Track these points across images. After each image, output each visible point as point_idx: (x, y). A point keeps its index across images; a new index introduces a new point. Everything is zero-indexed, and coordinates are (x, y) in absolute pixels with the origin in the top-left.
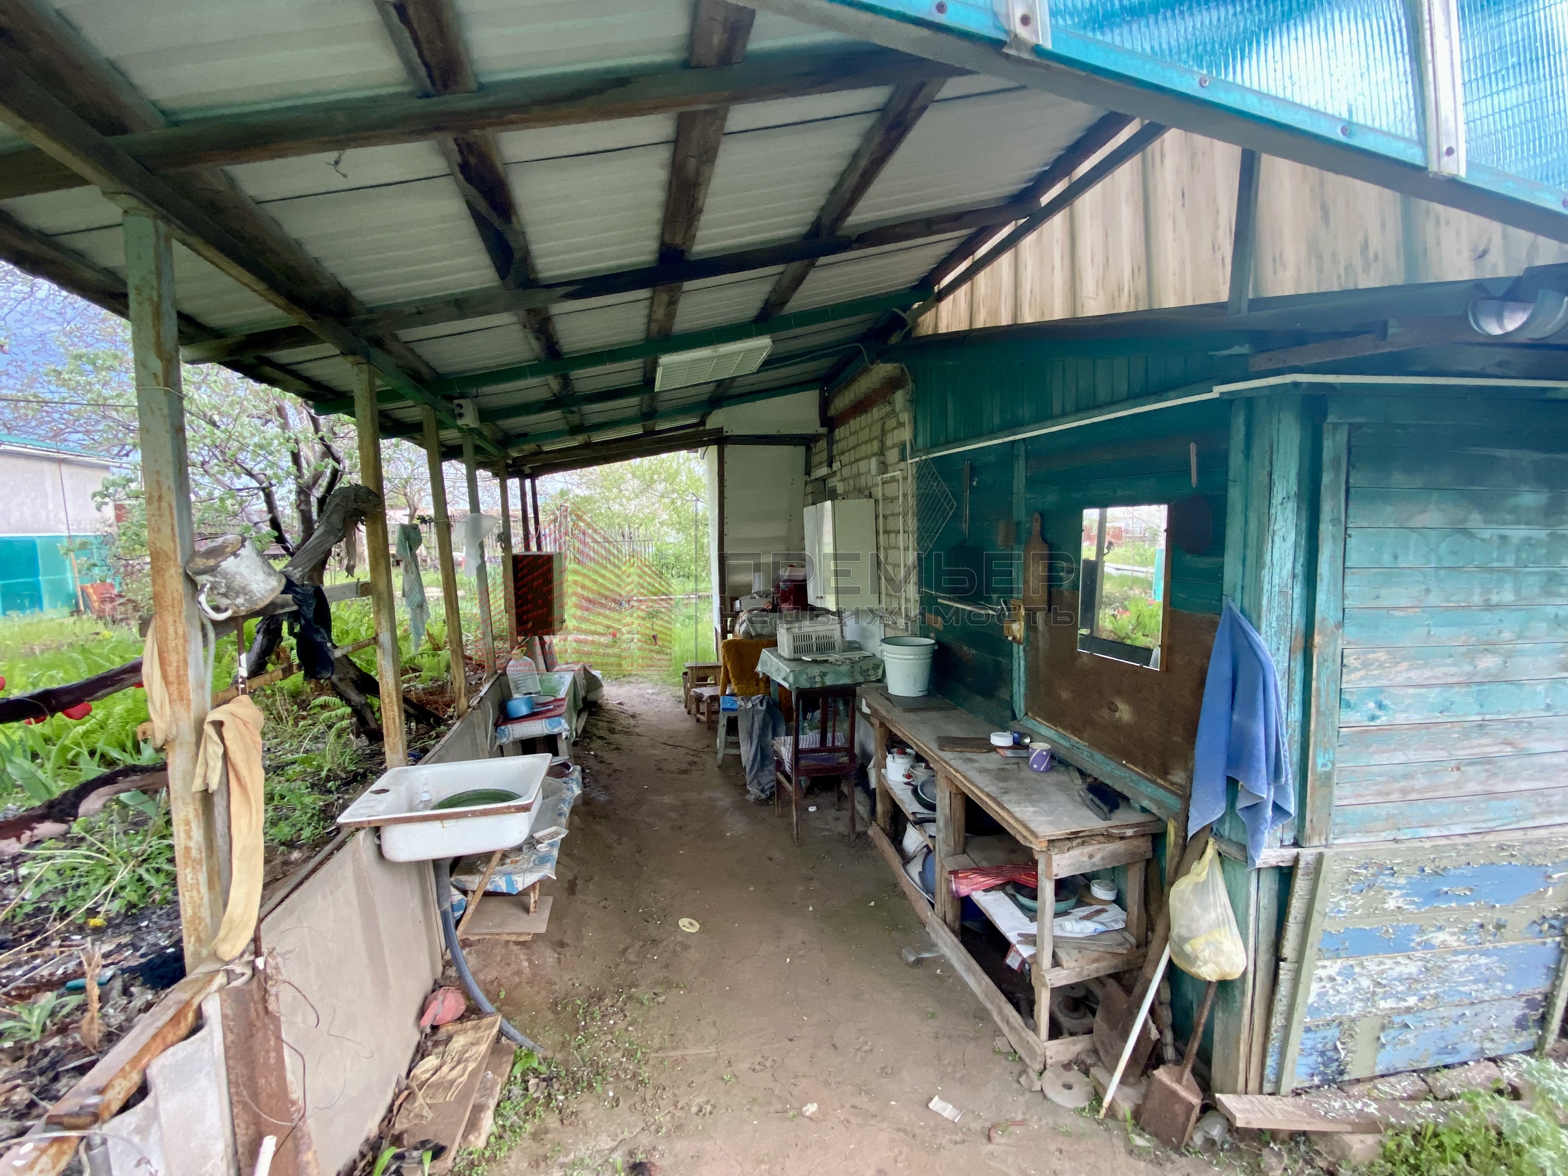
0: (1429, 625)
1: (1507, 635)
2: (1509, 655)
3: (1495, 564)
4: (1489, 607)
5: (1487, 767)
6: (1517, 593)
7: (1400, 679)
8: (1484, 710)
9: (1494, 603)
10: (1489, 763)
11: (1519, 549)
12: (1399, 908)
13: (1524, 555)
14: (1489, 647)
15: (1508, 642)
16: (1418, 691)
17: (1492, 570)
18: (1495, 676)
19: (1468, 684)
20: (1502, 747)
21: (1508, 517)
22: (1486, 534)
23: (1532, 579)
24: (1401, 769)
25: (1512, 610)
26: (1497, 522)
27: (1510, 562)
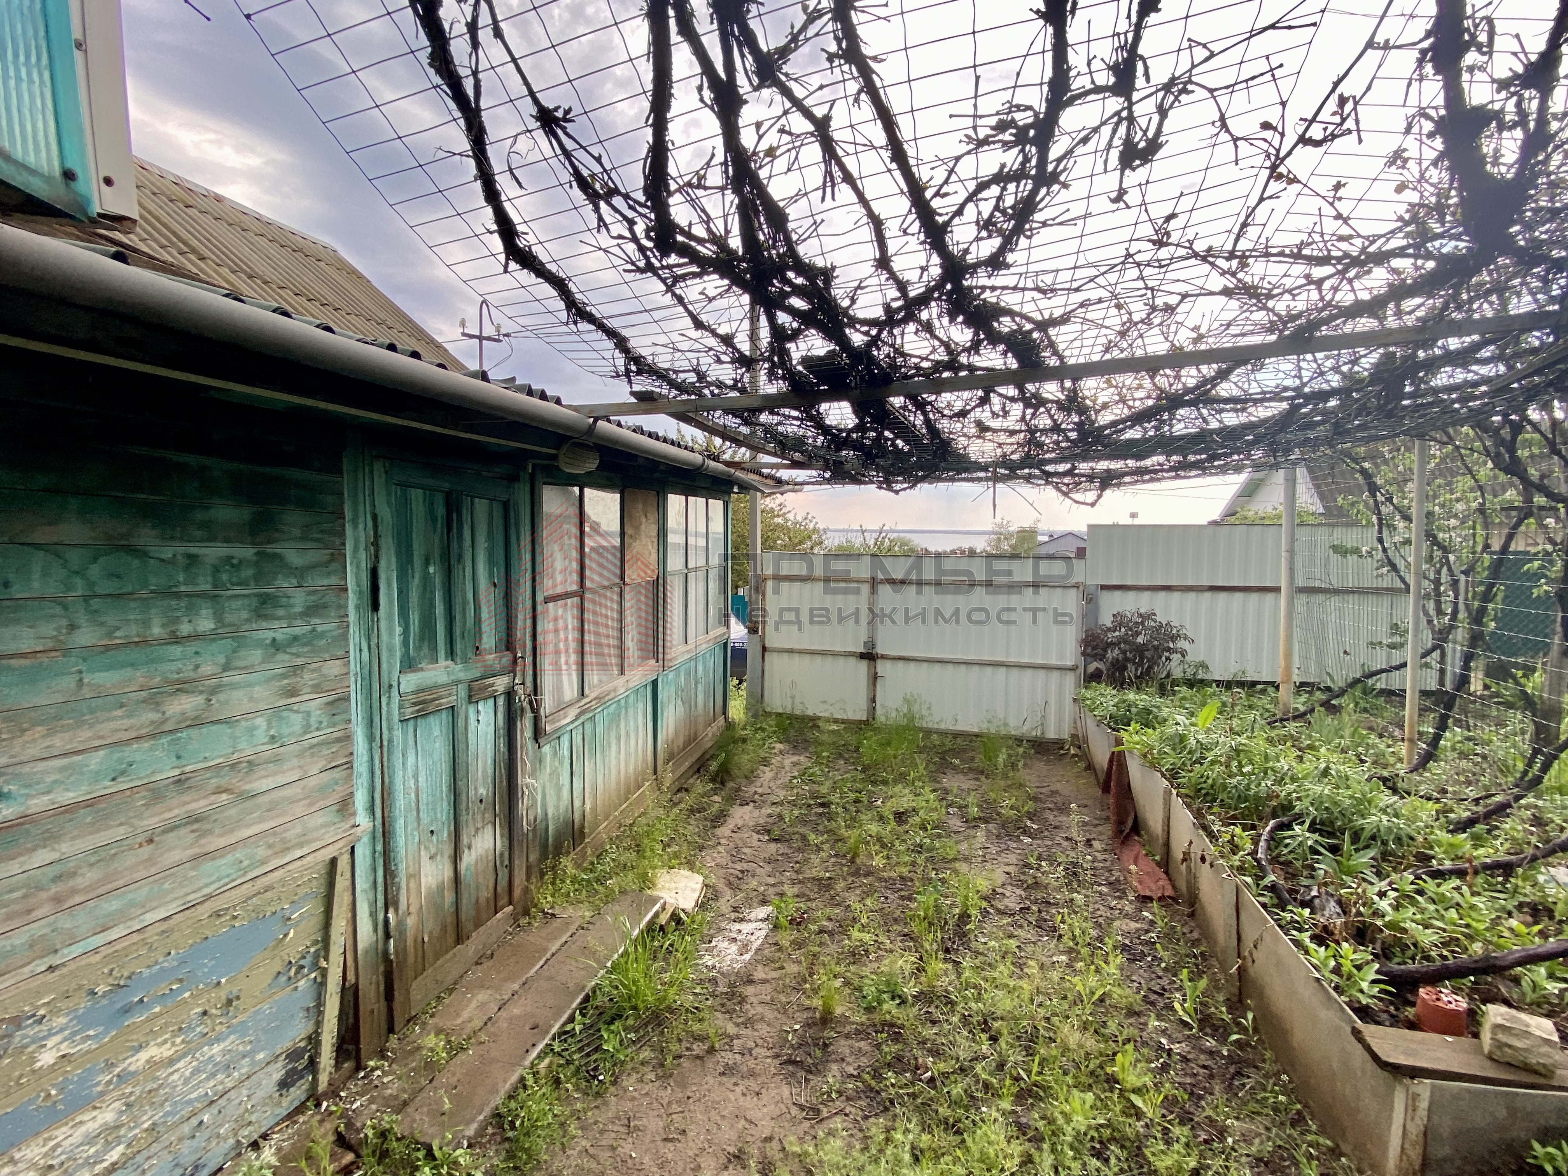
0: (80, 672)
1: (207, 669)
2: (215, 691)
3: (183, 588)
4: (176, 639)
5: (195, 826)
6: (219, 618)
7: (33, 751)
8: (183, 762)
9: (185, 634)
10: (197, 821)
11: (216, 570)
12: (64, 1056)
13: (225, 577)
14: (182, 687)
15: (209, 677)
16: (65, 761)
17: (178, 595)
18: (197, 718)
19: (152, 736)
20: (213, 798)
21: (198, 533)
22: (167, 553)
23: (236, 604)
24: (51, 871)
25: (214, 640)
26: (181, 539)
27: (205, 586)
